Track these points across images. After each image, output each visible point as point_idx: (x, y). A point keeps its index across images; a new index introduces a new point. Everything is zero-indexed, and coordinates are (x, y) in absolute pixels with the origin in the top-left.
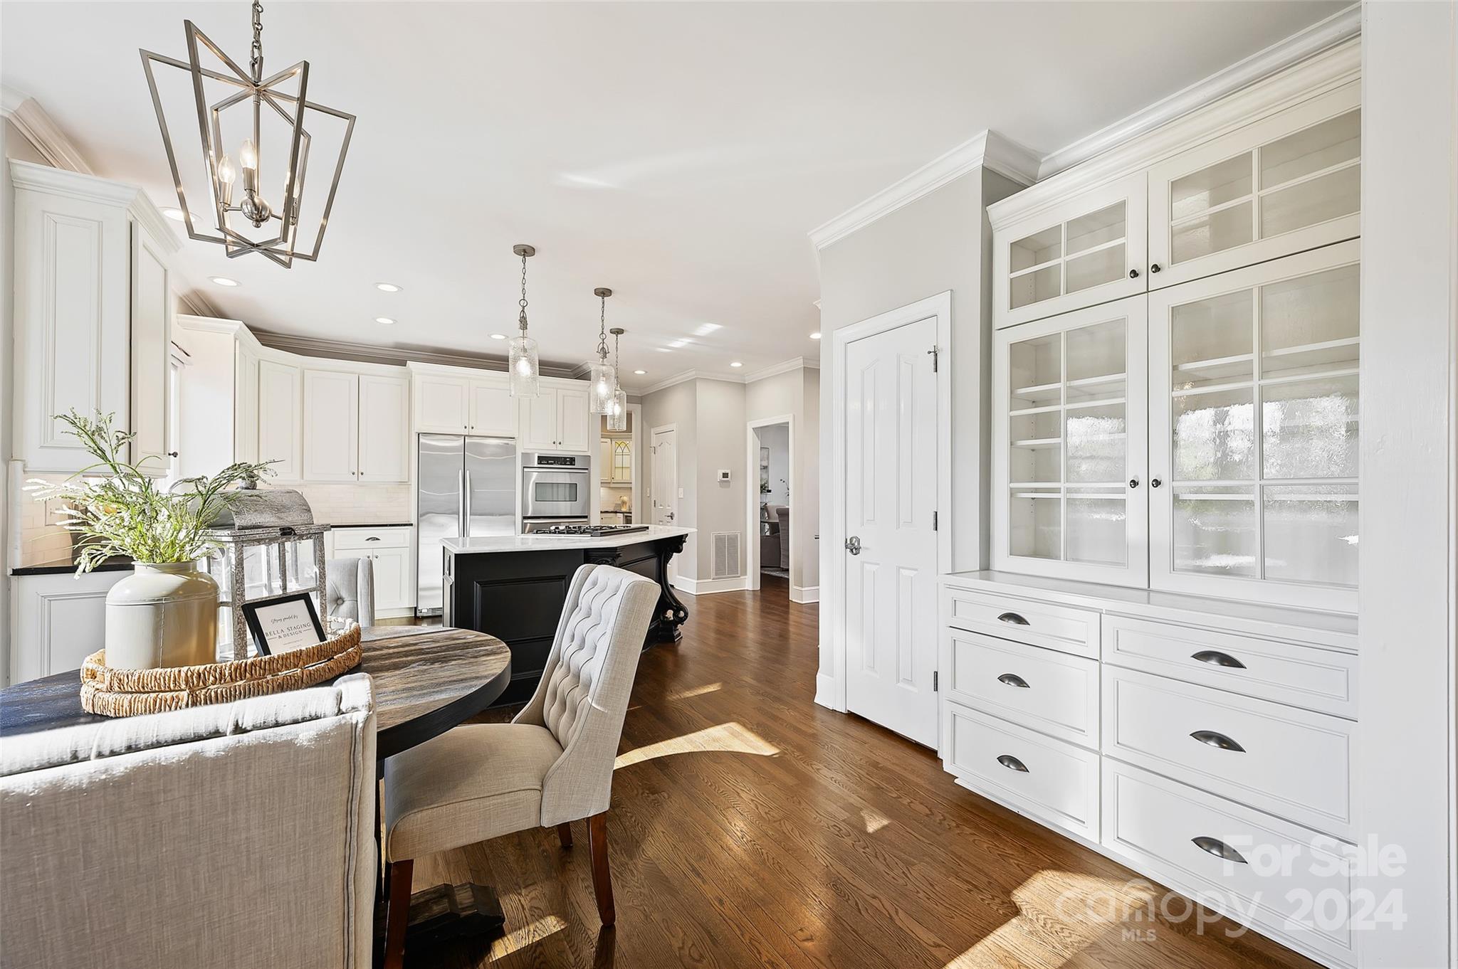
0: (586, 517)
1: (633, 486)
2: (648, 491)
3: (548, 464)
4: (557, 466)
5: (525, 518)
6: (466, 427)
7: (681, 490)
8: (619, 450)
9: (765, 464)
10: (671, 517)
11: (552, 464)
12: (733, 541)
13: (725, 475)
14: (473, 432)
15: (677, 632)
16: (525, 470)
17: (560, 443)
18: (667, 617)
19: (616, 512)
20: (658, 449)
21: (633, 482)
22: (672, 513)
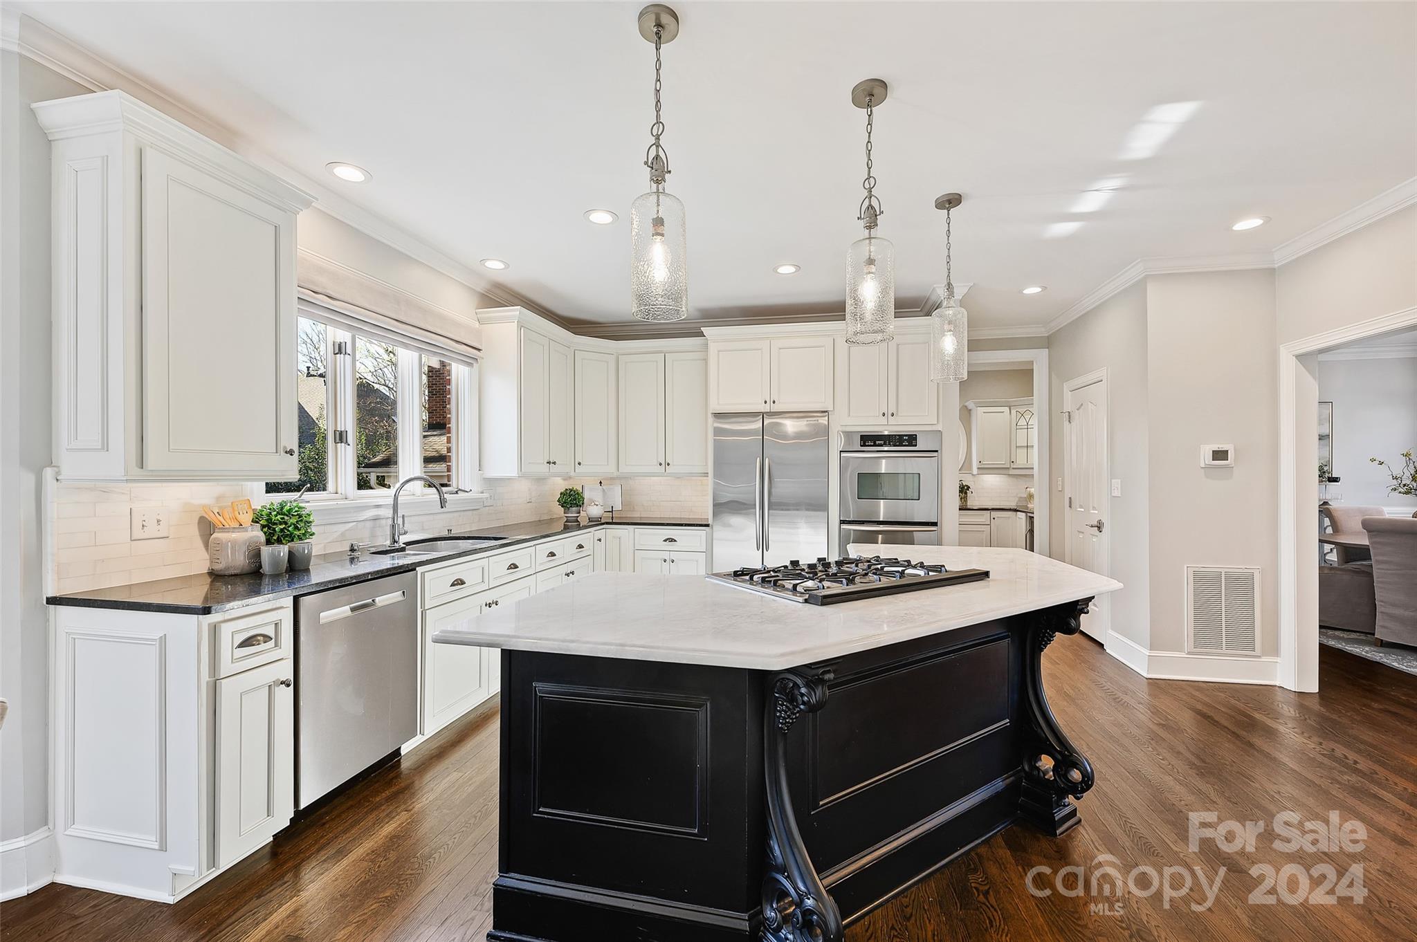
0: (935, 524)
1: (1036, 471)
2: (1060, 483)
3: (875, 445)
4: (886, 449)
5: (842, 522)
6: (766, 402)
7: (1116, 482)
8: (1022, 422)
9: (1326, 431)
10: (1099, 528)
11: (880, 445)
12: (1241, 585)
13: (1220, 455)
14: (775, 408)
15: (1067, 810)
16: (843, 455)
17: (893, 415)
18: (1038, 769)
19: (1016, 510)
20: (1075, 415)
21: (1036, 467)
22: (1099, 522)
